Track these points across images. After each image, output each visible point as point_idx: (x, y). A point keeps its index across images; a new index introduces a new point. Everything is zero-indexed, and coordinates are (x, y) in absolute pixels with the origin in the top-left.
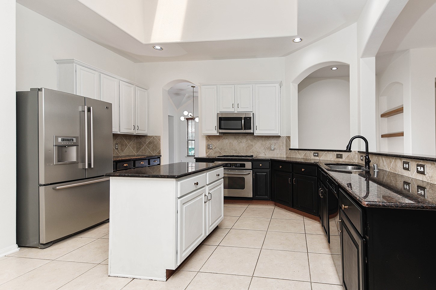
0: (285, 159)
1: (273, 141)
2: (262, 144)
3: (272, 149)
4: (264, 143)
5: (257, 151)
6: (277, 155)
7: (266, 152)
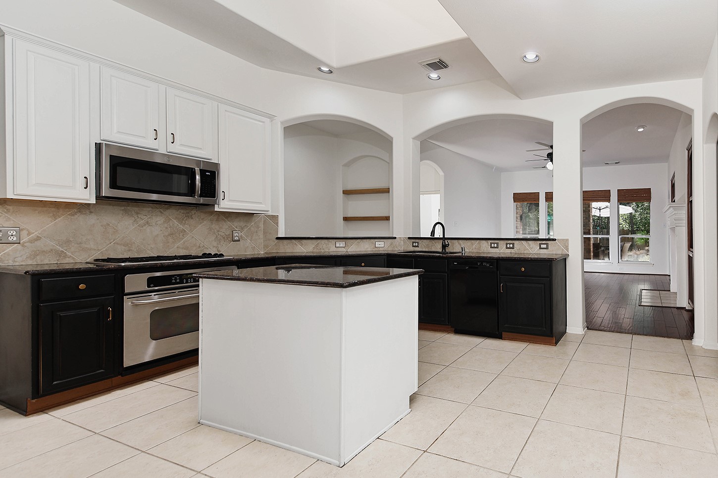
0: (263, 256)
1: (236, 224)
2: (210, 229)
3: (236, 238)
4: (217, 227)
5: (198, 245)
6: (245, 252)
7: (219, 246)
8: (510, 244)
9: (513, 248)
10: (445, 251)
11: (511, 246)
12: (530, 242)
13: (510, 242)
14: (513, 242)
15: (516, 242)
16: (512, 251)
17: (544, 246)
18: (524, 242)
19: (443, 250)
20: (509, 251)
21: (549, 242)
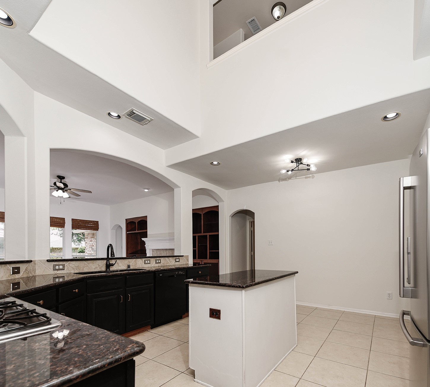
8: (158, 260)
9: (160, 263)
10: (109, 269)
11: (159, 261)
12: (170, 258)
13: (158, 259)
14: (160, 258)
15: (162, 259)
16: (160, 265)
17: (178, 260)
18: (167, 258)
19: (107, 269)
20: (157, 265)
21: (180, 258)
